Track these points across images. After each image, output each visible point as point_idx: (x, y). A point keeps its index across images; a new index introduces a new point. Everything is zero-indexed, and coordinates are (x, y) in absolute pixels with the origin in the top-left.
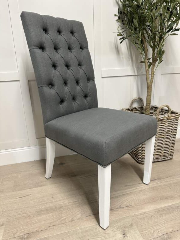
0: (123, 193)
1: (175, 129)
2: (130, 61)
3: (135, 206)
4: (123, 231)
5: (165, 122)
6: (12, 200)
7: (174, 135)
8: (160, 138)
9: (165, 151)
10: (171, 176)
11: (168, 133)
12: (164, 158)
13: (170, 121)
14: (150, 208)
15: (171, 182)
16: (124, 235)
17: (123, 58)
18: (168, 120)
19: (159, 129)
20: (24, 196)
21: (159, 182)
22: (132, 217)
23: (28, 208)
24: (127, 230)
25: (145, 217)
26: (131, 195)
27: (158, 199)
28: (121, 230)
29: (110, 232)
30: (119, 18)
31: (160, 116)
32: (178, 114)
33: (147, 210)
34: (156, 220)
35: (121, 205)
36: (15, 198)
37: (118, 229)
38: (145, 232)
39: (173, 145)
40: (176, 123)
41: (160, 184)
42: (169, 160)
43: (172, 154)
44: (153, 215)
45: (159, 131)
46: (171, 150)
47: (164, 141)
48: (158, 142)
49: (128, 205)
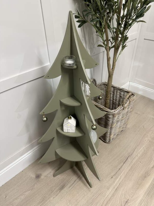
1: (131, 107)
3: (131, 198)
8: (122, 120)
11: (127, 113)
12: (122, 131)
14: (141, 194)
21: (131, 159)
27: (141, 181)
31: (126, 105)
32: (134, 96)
33: (141, 198)
39: (128, 119)
41: (133, 163)
48: (121, 123)
49: (126, 200)
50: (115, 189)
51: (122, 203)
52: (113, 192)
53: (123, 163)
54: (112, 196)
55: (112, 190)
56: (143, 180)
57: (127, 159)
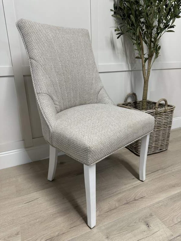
0: (133, 185)
1: (170, 121)
2: (124, 56)
3: (148, 196)
4: (145, 222)
5: (162, 115)
6: (20, 206)
7: (169, 126)
8: (158, 130)
9: (162, 143)
10: (172, 165)
11: (165, 125)
12: (161, 150)
13: (166, 114)
14: (163, 197)
15: (173, 171)
16: (148, 225)
17: (118, 53)
18: (165, 113)
19: (158, 122)
20: (33, 200)
21: (162, 172)
22: (149, 207)
23: (41, 212)
24: (149, 221)
25: (161, 206)
26: (141, 187)
27: (167, 188)
28: (143, 221)
29: (134, 224)
30: (115, 13)
31: (159, 110)
32: (173, 107)
33: (160, 199)
34: (172, 207)
35: (135, 198)
36: (23, 204)
37: (140, 221)
38: (165, 219)
39: (168, 137)
40: (171, 115)
41: (164, 174)
42: (165, 151)
43: (167, 145)
44: (167, 202)
45: (158, 124)
46: (167, 141)
47: (161, 133)
48: (157, 135)
49: (141, 197)
50: (132, 187)
51: (136, 197)
52: (130, 188)
53: (150, 172)
54: (127, 190)
55: (129, 187)
56: (170, 188)
57: (158, 170)
